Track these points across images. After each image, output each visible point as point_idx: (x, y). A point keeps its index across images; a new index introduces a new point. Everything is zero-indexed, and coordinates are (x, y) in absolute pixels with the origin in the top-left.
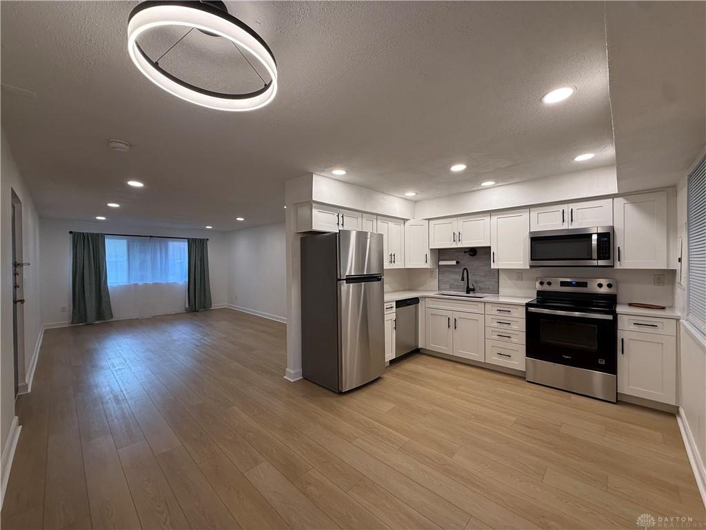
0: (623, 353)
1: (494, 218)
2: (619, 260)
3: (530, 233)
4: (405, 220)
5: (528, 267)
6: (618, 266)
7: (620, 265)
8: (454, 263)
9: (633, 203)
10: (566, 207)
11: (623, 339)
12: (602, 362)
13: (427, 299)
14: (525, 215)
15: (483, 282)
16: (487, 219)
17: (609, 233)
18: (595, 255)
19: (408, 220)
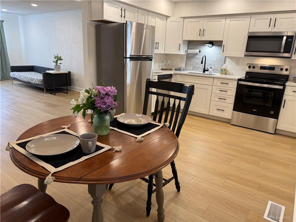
0: (283, 108)
1: (228, 21)
2: (295, 54)
3: (249, 33)
5: (243, 56)
6: (293, 58)
10: (273, 17)
11: (285, 100)
12: (272, 112)
14: (247, 20)
16: (223, 21)
17: (294, 36)
18: (282, 50)
19: (169, 17)
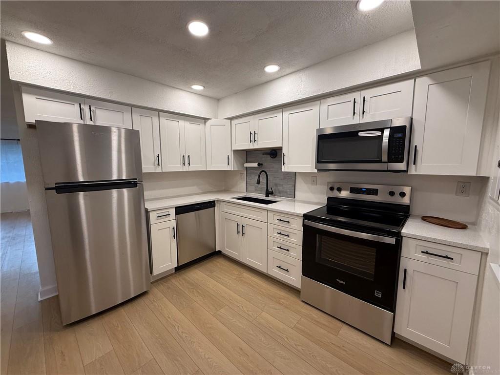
0: (404, 288)
1: (286, 114)
2: (414, 164)
3: (318, 130)
4: (206, 120)
5: (315, 171)
6: (413, 171)
7: (416, 170)
8: (255, 165)
9: (439, 83)
10: (358, 96)
11: (405, 270)
12: (378, 294)
13: (222, 203)
14: (314, 110)
15: (282, 185)
16: (280, 116)
17: (406, 126)
18: (385, 158)
19: (208, 119)
